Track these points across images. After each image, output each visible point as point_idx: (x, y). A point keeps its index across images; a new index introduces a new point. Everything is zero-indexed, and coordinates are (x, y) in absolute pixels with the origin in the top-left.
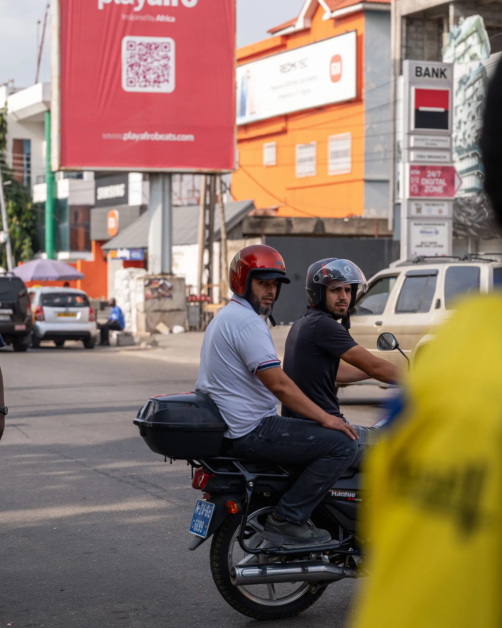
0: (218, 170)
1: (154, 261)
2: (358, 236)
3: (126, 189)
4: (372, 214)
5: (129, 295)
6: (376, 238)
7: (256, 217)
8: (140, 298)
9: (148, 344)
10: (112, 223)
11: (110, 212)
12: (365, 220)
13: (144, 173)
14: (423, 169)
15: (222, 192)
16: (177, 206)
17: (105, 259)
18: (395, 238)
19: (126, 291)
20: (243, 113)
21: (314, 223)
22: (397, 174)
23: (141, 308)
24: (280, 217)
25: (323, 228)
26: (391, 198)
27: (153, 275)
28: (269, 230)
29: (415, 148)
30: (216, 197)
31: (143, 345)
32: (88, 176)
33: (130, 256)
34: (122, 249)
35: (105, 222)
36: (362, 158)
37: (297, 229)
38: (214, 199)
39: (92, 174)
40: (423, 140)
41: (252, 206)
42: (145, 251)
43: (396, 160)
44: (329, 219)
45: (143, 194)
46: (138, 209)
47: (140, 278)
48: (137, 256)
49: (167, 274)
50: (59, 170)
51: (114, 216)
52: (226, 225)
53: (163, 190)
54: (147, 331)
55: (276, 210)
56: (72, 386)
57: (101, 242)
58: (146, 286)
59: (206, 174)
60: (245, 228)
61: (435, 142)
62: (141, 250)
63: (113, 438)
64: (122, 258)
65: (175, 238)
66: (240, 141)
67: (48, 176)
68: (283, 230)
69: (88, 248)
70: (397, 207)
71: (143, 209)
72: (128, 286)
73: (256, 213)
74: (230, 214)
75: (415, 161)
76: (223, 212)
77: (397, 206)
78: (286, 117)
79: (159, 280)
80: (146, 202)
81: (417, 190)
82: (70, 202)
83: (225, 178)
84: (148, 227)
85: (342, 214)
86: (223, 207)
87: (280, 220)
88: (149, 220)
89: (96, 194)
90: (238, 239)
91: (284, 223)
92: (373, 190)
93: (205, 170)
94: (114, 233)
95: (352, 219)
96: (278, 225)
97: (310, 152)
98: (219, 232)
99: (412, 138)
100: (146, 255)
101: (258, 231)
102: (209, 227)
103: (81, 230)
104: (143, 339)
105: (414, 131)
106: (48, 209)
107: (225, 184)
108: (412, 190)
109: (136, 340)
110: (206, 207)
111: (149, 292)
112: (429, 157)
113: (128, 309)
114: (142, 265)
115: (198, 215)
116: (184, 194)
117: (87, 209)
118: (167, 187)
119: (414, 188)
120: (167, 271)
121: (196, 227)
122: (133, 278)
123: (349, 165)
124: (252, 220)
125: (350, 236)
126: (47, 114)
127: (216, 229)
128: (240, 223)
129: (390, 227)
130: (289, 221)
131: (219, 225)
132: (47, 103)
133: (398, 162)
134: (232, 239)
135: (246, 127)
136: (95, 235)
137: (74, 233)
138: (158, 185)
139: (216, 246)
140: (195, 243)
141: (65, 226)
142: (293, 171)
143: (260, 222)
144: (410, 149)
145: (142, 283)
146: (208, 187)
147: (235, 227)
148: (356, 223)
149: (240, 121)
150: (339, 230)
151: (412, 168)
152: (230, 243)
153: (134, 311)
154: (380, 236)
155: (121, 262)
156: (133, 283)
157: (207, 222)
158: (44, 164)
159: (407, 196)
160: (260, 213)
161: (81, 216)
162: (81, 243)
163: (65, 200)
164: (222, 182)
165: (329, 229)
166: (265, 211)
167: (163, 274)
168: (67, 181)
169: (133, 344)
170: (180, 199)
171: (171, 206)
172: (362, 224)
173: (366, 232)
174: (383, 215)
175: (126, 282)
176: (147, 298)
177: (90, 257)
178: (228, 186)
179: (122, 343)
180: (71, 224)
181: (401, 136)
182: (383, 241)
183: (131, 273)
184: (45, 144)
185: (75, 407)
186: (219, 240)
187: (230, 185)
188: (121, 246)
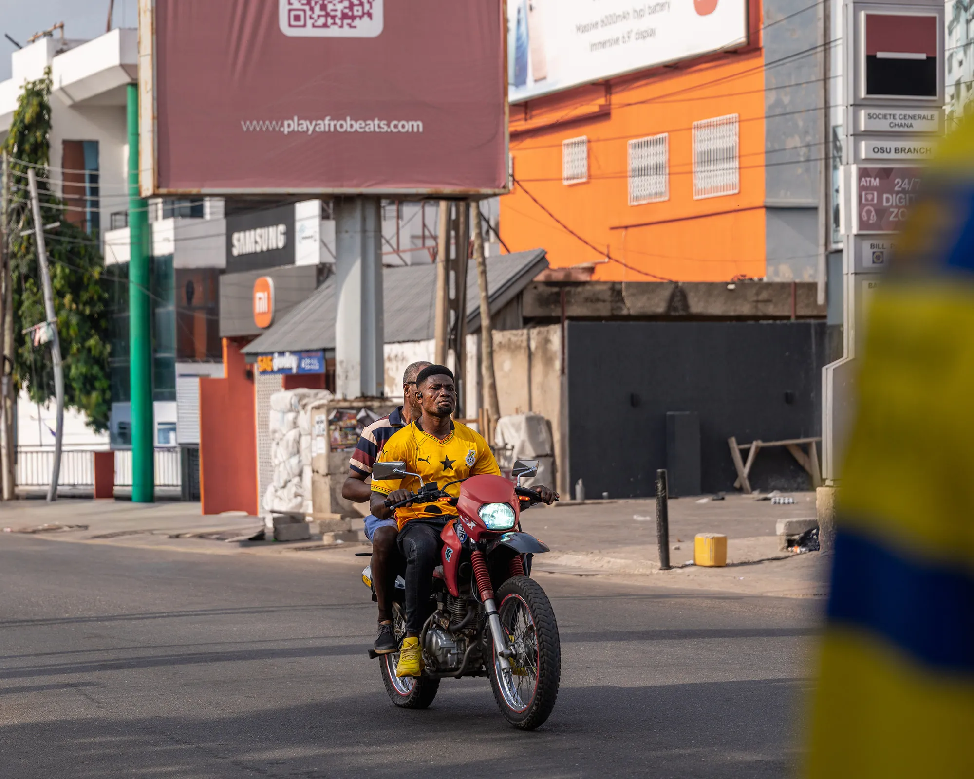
0: (472, 190)
1: (346, 372)
2: (756, 318)
3: (290, 235)
4: (785, 274)
5: (298, 442)
6: (793, 320)
7: (549, 283)
8: (321, 446)
9: (336, 537)
10: (262, 302)
11: (259, 281)
12: (769, 285)
13: (325, 199)
14: (885, 174)
15: (483, 238)
16: (389, 266)
17: (250, 375)
18: (830, 321)
19: (292, 435)
20: (521, 81)
21: (666, 293)
22: (832, 192)
23: (323, 468)
24: (598, 282)
25: (686, 306)
26: (822, 241)
27: (345, 400)
28: (575, 310)
29: (869, 134)
30: (470, 244)
31: (327, 539)
32: (213, 209)
33: (299, 366)
34: (282, 353)
35: (250, 300)
36: (761, 160)
37: (632, 305)
38: (465, 249)
39: (220, 204)
40: (885, 117)
41: (541, 261)
42: (328, 355)
43: (830, 163)
44: (696, 286)
45: (323, 244)
46: (314, 272)
47: (318, 408)
48: (312, 365)
49: (372, 398)
50: (155, 196)
51: (265, 287)
52: (490, 300)
53: (364, 231)
54: (334, 512)
55: (591, 270)
56: (187, 614)
57: (240, 341)
58: (330, 423)
59: (449, 198)
60: (529, 307)
61: (909, 122)
62: (320, 354)
63: (270, 706)
64: (281, 370)
65: (388, 329)
66: (516, 136)
67: (132, 210)
68: (604, 310)
69: (214, 355)
70: (832, 256)
71: (323, 272)
72: (295, 425)
73: (549, 276)
74: (497, 279)
75: (867, 160)
76: (484, 272)
77: (834, 256)
78: (608, 85)
79: (359, 409)
80: (330, 259)
81: (873, 219)
82: (177, 264)
83: (485, 206)
84: (334, 308)
85: (724, 274)
86: (483, 263)
87: (598, 288)
88: (336, 295)
89: (230, 245)
90: (516, 327)
91: (607, 296)
92: (784, 226)
93: (447, 190)
94: (266, 322)
95: (744, 285)
96: (594, 299)
97: (656, 155)
98: (477, 314)
99: (863, 113)
100: (330, 364)
101: (556, 312)
102: (456, 304)
103: (201, 318)
104: (326, 527)
105: (865, 99)
106: (134, 275)
107: (488, 222)
108: (865, 218)
109: (314, 530)
110: (449, 264)
111: (337, 435)
112: (897, 150)
113: (297, 471)
114: (323, 383)
115: (435, 281)
116: (405, 242)
117: (212, 275)
118: (371, 225)
119: (869, 212)
120: (373, 392)
121: (431, 305)
122: (304, 406)
123: (734, 178)
124: (541, 288)
125: (740, 318)
126: (129, 89)
127: (470, 309)
128: (519, 296)
129: (821, 299)
130: (616, 291)
131: (475, 299)
132: (130, 69)
133: (835, 168)
134: (503, 328)
135: (527, 107)
136: (228, 327)
137: (186, 322)
138: (354, 221)
139: (471, 342)
140: (428, 338)
141: (169, 310)
142: (623, 190)
143: (558, 294)
144: (858, 135)
145: (322, 416)
146: (452, 225)
147: (508, 304)
148: (751, 294)
149: (515, 95)
150: (717, 308)
151: (863, 173)
152: (498, 336)
153: (308, 474)
154: (798, 317)
155: (280, 378)
156: (304, 419)
157: (452, 295)
158: (126, 187)
159: (855, 230)
160: (559, 276)
161: (199, 290)
162: (201, 344)
163: (168, 259)
164: (480, 215)
165: (697, 306)
166: (568, 272)
167: (364, 397)
168: (170, 222)
169: (309, 539)
170: (397, 251)
171: (380, 266)
172: (764, 295)
173: (771, 310)
174: (806, 278)
175: (291, 416)
176: (332, 448)
177: (219, 371)
178: (492, 224)
179: (282, 538)
180: (178, 306)
181: (839, 116)
182: (809, 326)
183: (301, 398)
184: (126, 151)
185: (193, 650)
186: (478, 331)
187: (497, 224)
188: (281, 349)
